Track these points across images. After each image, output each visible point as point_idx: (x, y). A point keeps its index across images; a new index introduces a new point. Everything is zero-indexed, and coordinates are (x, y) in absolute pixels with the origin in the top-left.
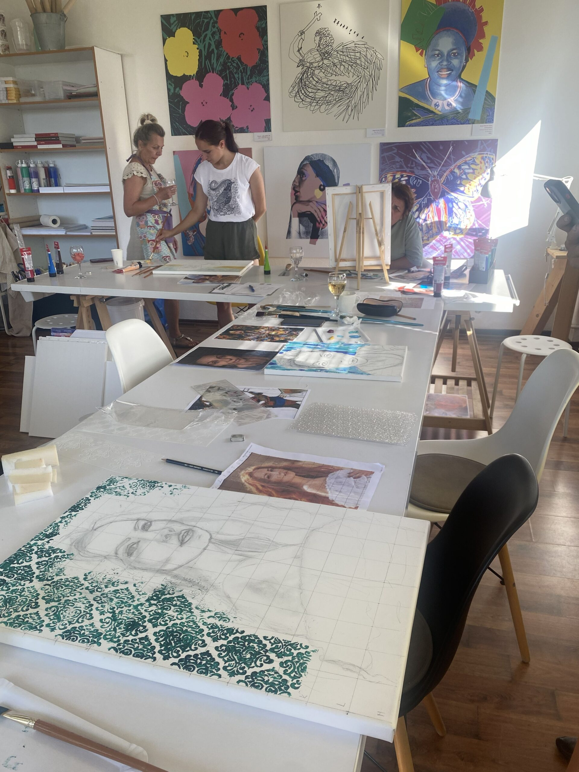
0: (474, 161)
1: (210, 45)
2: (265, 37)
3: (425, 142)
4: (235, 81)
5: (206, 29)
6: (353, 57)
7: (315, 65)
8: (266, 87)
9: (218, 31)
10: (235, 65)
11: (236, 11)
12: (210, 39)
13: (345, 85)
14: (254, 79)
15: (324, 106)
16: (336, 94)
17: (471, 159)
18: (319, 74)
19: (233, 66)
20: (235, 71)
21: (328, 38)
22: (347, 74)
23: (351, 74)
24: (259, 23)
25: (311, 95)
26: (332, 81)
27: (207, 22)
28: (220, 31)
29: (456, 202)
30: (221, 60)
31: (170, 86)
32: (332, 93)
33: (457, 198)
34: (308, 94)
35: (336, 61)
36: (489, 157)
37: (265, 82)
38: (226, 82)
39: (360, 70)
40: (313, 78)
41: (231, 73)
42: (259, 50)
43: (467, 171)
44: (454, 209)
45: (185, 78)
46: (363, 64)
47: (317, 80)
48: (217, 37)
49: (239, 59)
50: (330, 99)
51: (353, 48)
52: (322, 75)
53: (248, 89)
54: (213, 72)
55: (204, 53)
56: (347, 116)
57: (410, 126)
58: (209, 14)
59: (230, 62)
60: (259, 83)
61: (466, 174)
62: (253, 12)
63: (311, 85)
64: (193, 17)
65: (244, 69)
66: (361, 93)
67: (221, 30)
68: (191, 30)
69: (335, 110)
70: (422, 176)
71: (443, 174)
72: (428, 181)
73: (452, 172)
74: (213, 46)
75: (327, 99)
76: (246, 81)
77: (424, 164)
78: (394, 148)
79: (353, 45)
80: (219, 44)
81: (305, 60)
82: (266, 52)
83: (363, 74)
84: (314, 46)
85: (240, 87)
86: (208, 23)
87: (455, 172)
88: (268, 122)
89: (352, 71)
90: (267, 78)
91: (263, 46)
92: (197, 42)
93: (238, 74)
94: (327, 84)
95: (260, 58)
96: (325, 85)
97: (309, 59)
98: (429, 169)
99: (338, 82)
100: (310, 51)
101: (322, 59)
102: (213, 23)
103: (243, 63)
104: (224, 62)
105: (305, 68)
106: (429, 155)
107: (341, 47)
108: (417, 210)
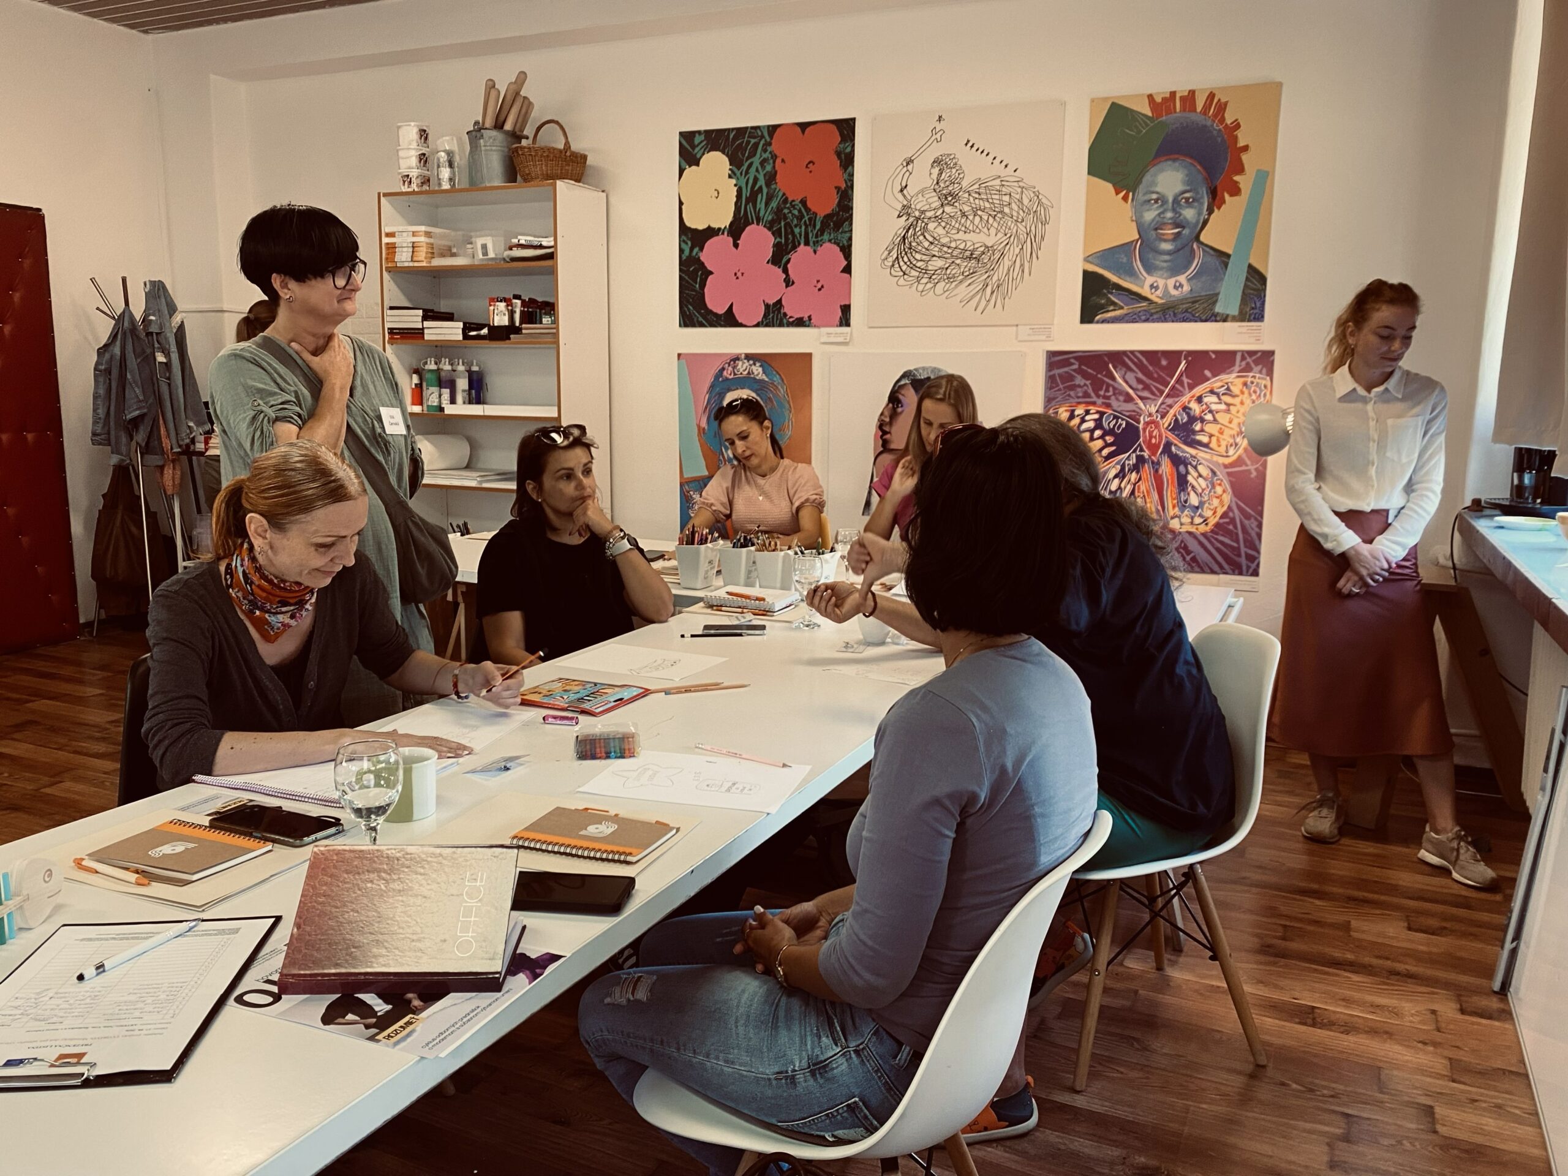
0: (1228, 389)
1: (756, 180)
2: (850, 168)
3: (1132, 352)
4: (794, 240)
5: (753, 154)
6: (998, 202)
7: (929, 214)
8: (847, 251)
9: (772, 157)
10: (796, 212)
11: (803, 126)
12: (757, 170)
13: (982, 249)
14: (826, 237)
15: (942, 284)
16: (965, 264)
17: (1223, 386)
18: (936, 230)
19: (793, 214)
20: (795, 222)
21: (954, 171)
22: (985, 230)
23: (993, 231)
24: (842, 146)
25: (919, 264)
26: (958, 242)
27: (755, 143)
28: (774, 157)
29: (1194, 463)
30: (774, 204)
31: (684, 246)
32: (958, 261)
33: (1195, 457)
34: (914, 262)
35: (966, 208)
36: (1258, 383)
37: (845, 242)
38: (778, 240)
39: (1009, 223)
40: (925, 237)
41: (787, 225)
42: (838, 188)
43: (1214, 407)
44: (1190, 478)
45: (711, 232)
46: (1015, 214)
47: (931, 239)
48: (769, 168)
49: (804, 202)
50: (953, 272)
51: (998, 188)
52: (940, 230)
53: (815, 252)
54: (758, 224)
55: (746, 193)
56: (983, 303)
57: (1103, 321)
58: (758, 131)
59: (788, 208)
60: (835, 243)
61: (1211, 412)
62: (833, 127)
63: (920, 248)
64: (731, 136)
65: (810, 219)
66: (1010, 263)
67: (776, 157)
68: (727, 156)
69: (963, 290)
70: (1127, 414)
71: (1168, 412)
72: (1138, 422)
73: (1185, 408)
74: (761, 182)
75: (948, 271)
76: (812, 239)
77: (1131, 391)
78: (1072, 361)
79: (998, 182)
80: (771, 178)
81: (913, 206)
82: (850, 192)
83: (1014, 231)
84: (929, 182)
85: (802, 248)
86: (756, 145)
87: (1190, 409)
88: (846, 309)
89: (995, 224)
90: (848, 235)
91: (846, 182)
92: (735, 174)
93: (801, 228)
94: (949, 247)
95: (839, 202)
96: (945, 249)
97: (919, 204)
98: (1139, 401)
99: (969, 244)
100: (922, 192)
101: (942, 205)
102: (763, 145)
103: (810, 210)
104: (778, 208)
105: (911, 219)
106: (1140, 375)
107: (976, 186)
108: (1116, 476)
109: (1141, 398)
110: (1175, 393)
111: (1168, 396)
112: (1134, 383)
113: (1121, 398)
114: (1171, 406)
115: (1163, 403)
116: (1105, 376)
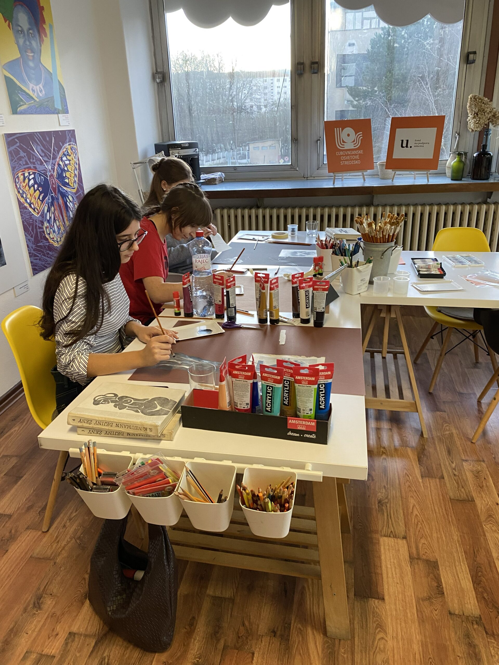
0: (68, 152)
17: (66, 151)
29: (67, 195)
33: (66, 191)
36: (74, 148)
44: (67, 203)
61: (66, 166)
70: (43, 172)
71: (54, 168)
72: (47, 176)
73: (59, 165)
77: (41, 158)
78: (16, 140)
87: (60, 165)
98: (45, 164)
106: (42, 148)
108: (47, 212)
109: (45, 162)
110: (54, 158)
111: (52, 159)
112: (41, 152)
113: (39, 163)
114: (55, 165)
115: (52, 163)
116: (30, 149)
